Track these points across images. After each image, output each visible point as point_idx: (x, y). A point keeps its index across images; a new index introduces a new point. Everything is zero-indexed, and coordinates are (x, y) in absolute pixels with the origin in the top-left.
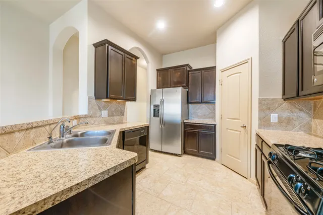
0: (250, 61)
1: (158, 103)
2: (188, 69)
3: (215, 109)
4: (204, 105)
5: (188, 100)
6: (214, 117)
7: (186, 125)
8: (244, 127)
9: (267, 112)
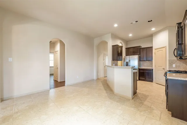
0: (165, 47)
1: (128, 61)
2: (140, 48)
3: (152, 63)
4: (147, 62)
5: (140, 60)
6: (152, 66)
7: (140, 70)
8: (164, 69)
9: (172, 64)
